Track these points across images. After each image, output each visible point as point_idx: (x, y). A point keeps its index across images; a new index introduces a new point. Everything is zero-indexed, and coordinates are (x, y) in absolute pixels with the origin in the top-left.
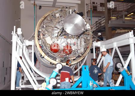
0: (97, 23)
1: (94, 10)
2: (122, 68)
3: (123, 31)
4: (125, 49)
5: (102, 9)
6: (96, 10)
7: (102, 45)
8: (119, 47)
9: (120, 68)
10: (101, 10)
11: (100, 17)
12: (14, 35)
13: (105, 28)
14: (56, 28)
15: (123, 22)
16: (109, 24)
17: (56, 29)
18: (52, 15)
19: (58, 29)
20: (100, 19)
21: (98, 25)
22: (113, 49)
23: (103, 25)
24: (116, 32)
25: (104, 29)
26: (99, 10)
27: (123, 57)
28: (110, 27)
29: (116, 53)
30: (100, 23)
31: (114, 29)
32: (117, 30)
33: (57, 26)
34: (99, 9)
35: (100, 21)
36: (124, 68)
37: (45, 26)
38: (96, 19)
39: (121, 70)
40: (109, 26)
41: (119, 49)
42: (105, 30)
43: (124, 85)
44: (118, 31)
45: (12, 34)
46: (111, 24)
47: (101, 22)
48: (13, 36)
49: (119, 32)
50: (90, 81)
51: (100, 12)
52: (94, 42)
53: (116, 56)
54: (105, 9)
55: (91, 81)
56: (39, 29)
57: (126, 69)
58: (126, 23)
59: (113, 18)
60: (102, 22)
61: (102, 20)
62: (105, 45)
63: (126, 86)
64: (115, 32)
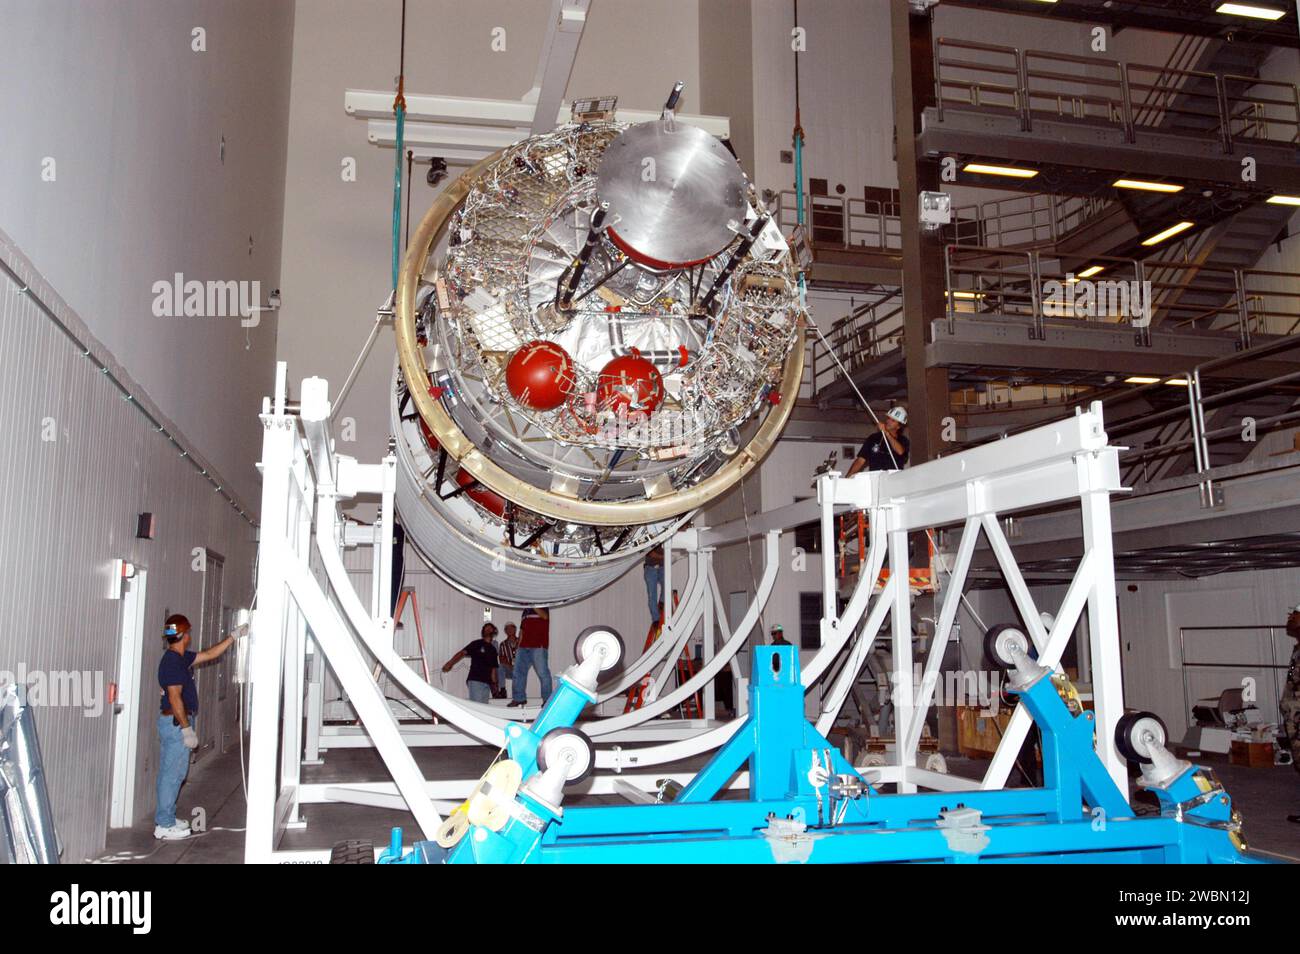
0: (846, 330)
1: (819, 236)
2: (1030, 661)
3: (1032, 393)
4: (1049, 531)
5: (883, 233)
6: (838, 237)
7: (881, 495)
8: (1001, 517)
9: (1013, 667)
10: (873, 241)
11: (868, 288)
12: (274, 427)
13: (900, 370)
14: (550, 247)
15: (1031, 332)
16: (930, 346)
17: (548, 256)
18: (519, 163)
19: (562, 254)
20: (866, 308)
21: (847, 348)
22: (960, 525)
23: (885, 347)
24: (983, 399)
25: (893, 381)
26: (855, 240)
27: (1029, 582)
28: (939, 367)
29: (984, 552)
30: (864, 331)
31: (968, 376)
32: (989, 387)
33: (554, 236)
34: (861, 229)
35: (865, 319)
36: (1042, 662)
37: (465, 234)
38: (840, 304)
39: (1025, 678)
40: (932, 361)
41: (1003, 527)
42: (904, 385)
43: (1043, 785)
44: (997, 394)
45: (264, 415)
46: (942, 342)
47: (873, 324)
48: (267, 433)
49: (1004, 400)
50: (815, 756)
51: (863, 251)
52: (825, 478)
53: (986, 578)
54: (903, 235)
55: (820, 756)
56: (422, 270)
57: (1059, 672)
58: (1052, 342)
59: (956, 294)
60: (883, 329)
61: (882, 311)
62: (909, 496)
63: (1053, 788)
64: (975, 400)
